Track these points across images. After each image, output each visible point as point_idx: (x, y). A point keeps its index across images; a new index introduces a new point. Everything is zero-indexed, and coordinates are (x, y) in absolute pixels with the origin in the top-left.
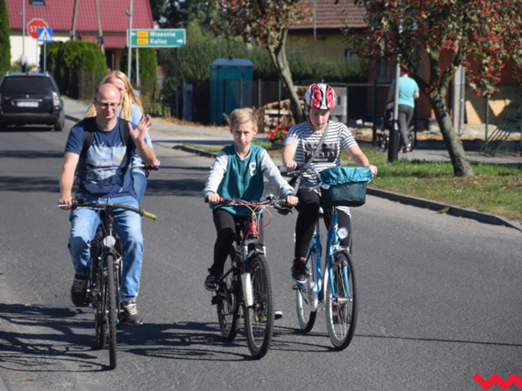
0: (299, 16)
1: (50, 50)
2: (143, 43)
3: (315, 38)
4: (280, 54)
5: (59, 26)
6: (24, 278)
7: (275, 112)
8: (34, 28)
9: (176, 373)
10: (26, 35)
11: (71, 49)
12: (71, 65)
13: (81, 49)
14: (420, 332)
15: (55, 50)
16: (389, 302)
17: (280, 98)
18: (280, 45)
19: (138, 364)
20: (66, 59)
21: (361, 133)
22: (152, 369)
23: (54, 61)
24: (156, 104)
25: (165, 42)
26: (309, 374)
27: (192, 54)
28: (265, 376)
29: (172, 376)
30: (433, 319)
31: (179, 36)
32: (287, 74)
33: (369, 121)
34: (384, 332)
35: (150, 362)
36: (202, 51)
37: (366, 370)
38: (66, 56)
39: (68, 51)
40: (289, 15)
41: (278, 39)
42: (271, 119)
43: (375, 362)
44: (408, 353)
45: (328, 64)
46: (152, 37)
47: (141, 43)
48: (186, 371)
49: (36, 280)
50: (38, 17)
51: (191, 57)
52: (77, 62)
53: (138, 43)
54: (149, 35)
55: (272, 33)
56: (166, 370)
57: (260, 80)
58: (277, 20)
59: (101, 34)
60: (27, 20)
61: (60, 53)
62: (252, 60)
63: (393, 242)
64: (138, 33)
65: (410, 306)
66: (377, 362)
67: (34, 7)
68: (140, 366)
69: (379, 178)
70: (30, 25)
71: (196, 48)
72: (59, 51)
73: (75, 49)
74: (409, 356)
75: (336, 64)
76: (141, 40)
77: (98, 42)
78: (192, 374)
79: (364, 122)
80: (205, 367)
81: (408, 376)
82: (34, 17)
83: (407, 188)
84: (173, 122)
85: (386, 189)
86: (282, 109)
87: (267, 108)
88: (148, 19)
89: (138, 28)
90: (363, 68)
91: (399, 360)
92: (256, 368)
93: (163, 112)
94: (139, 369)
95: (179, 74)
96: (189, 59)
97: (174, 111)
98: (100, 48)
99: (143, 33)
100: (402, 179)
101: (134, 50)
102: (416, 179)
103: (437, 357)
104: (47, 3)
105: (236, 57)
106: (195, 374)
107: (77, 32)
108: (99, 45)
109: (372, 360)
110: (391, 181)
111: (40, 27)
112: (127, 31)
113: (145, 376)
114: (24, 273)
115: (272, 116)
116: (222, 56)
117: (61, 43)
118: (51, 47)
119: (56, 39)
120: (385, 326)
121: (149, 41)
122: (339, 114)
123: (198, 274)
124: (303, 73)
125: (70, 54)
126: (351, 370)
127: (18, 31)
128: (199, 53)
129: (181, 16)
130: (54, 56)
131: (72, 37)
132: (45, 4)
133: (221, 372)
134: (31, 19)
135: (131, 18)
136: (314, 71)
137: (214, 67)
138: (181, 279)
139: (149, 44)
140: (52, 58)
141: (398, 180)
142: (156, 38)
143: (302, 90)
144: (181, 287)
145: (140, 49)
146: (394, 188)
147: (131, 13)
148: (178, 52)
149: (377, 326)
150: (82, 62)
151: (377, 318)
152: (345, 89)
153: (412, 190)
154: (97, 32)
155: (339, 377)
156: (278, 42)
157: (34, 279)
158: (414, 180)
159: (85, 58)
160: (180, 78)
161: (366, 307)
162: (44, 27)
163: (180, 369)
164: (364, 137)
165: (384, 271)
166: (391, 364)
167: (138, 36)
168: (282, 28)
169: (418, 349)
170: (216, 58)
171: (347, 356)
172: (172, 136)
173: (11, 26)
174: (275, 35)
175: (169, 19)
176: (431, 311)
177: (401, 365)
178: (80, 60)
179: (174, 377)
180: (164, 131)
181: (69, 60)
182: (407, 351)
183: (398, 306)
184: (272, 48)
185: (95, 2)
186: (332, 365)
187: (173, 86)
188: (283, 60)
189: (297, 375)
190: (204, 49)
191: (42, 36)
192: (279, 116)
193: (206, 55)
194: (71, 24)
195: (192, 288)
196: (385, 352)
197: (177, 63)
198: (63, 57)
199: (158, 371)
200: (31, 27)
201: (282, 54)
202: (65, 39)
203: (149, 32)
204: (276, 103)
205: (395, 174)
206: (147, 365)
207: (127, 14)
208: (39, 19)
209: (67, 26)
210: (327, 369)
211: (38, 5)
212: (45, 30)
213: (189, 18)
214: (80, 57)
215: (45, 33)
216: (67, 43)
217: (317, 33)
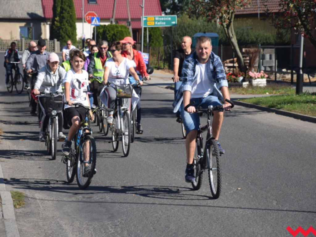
0: (241, 4)
1: (98, 30)
2: (151, 24)
3: (259, 19)
4: (230, 28)
5: (105, 16)
6: (54, 170)
7: (231, 65)
8: (89, 17)
9: (133, 233)
10: (85, 22)
11: (110, 29)
12: (110, 39)
13: (117, 29)
14: (298, 204)
15: (101, 31)
16: (282, 184)
17: (234, 56)
18: (230, 22)
19: (111, 227)
20: (108, 36)
21: (285, 77)
22: (119, 229)
23: (101, 37)
24: (160, 62)
25: (165, 23)
26: (220, 232)
27: (181, 30)
28: (191, 234)
29: (130, 235)
30: (309, 196)
31: (173, 19)
32: (234, 40)
33: (289, 69)
34: (275, 204)
35: (118, 225)
36: (187, 28)
37: (258, 230)
38: (108, 34)
39: (109, 31)
40: (235, 4)
41: (228, 19)
42: (229, 69)
43: (265, 224)
44: (288, 218)
45: (266, 34)
46: (157, 21)
47: (150, 24)
48: (140, 231)
49: (61, 171)
50: (91, 11)
51: (181, 32)
52: (114, 37)
53: (148, 24)
54: (155, 19)
55: (224, 15)
56: (127, 231)
57: (222, 45)
58: (228, 7)
59: (130, 20)
60: (85, 13)
61: (104, 32)
62: (218, 33)
63: (292, 145)
64: (148, 18)
65: (295, 187)
66: (266, 225)
67: (91, 4)
68: (112, 228)
69: (289, 104)
70: (86, 16)
71: (184, 27)
72: (103, 31)
73: (113, 29)
74: (289, 220)
75: (271, 35)
76: (150, 22)
77: (127, 25)
78: (144, 233)
79: (287, 70)
80: (153, 228)
81: (285, 234)
82: (89, 11)
83: (306, 110)
84: (169, 72)
85: (293, 111)
86: (235, 63)
87: (226, 63)
88: (158, 10)
89: (149, 15)
90: (278, 35)
91: (281, 223)
92: (186, 229)
93: (164, 67)
94: (111, 230)
95: (173, 43)
96: (180, 33)
97: (171, 65)
98: (129, 29)
99: (151, 18)
100: (303, 105)
101: (145, 29)
102: (312, 105)
103: (307, 221)
104: (98, 2)
105: (208, 32)
106: (146, 233)
107: (116, 19)
108: (128, 27)
109: (264, 223)
110: (296, 106)
111: (92, 17)
112: (141, 17)
113: (113, 235)
114: (55, 167)
115: (229, 67)
116: (200, 31)
117: (105, 25)
118: (99, 29)
119: (102, 24)
120: (276, 200)
121: (155, 23)
122: (270, 65)
123: (163, 167)
124: (250, 40)
125: (110, 33)
126: (248, 231)
127: (80, 20)
128: (185, 29)
129: (179, 8)
130: (101, 34)
131: (112, 22)
132: (97, 3)
133: (163, 232)
134: (87, 12)
135: (143, 9)
136: (257, 39)
137: (195, 38)
138: (152, 170)
139: (155, 25)
140: (100, 35)
141: (300, 106)
142: (159, 21)
143: (248, 51)
144: (150, 175)
145: (149, 28)
146: (297, 111)
147: (143, 6)
148: (173, 30)
149: (271, 200)
150: (117, 37)
151: (272, 195)
152: (274, 50)
153: (309, 111)
154: (128, 19)
155: (239, 235)
156: (228, 21)
157: (60, 171)
158: (311, 106)
159: (118, 34)
160: (174, 45)
161: (266, 187)
162: (95, 17)
163: (137, 230)
164: (287, 80)
165: (283, 164)
166: (276, 226)
167: (148, 20)
168: (231, 12)
169: (295, 216)
170: (196, 32)
171: (248, 221)
172: (167, 80)
173: (77, 17)
174: (227, 16)
175: (171, 9)
176: (309, 190)
177: (282, 226)
178: (115, 36)
179: (132, 235)
180: (162, 78)
181: (109, 36)
182: (288, 217)
183: (288, 187)
184: (225, 24)
185: (126, 1)
186: (236, 226)
187: (170, 50)
188: (232, 32)
189: (212, 233)
190: (189, 27)
191: (94, 22)
192: (234, 67)
193: (190, 30)
194: (112, 14)
195: (157, 176)
196: (273, 218)
197: (172, 36)
198: (106, 34)
199: (122, 231)
200: (87, 17)
201: (231, 28)
202: (107, 24)
203: (155, 17)
204: (232, 59)
205: (299, 102)
206: (116, 227)
207: (141, 7)
208: (92, 12)
209: (109, 15)
210: (233, 229)
211: (93, 3)
212: (95, 18)
213: (184, 9)
214: (116, 34)
215: (96, 20)
216: (108, 26)
217: (260, 16)
